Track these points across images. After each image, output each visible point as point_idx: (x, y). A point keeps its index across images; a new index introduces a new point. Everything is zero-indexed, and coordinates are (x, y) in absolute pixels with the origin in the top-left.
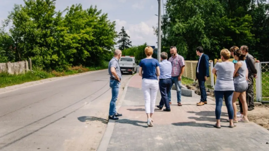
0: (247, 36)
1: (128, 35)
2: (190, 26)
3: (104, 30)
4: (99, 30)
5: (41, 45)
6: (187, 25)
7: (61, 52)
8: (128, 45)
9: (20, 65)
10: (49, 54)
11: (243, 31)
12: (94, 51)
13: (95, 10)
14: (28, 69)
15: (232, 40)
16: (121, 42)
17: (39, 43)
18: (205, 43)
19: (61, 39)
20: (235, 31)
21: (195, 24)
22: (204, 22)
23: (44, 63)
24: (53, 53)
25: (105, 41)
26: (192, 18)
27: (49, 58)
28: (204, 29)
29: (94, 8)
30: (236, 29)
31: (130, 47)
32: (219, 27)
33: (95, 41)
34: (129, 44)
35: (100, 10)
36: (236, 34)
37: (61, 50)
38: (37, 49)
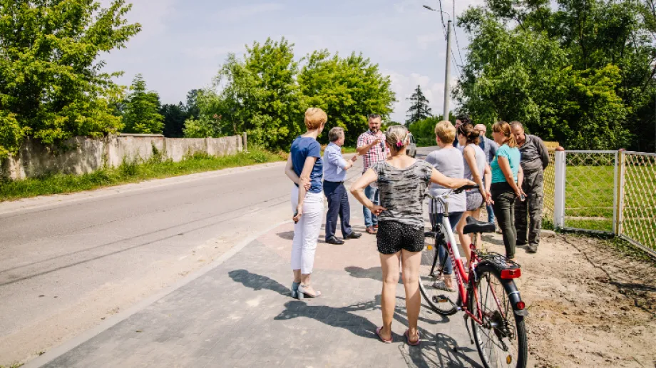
0: (609, 102)
1: (427, 98)
2: (504, 83)
3: (371, 89)
4: (361, 89)
5: (264, 112)
6: (499, 81)
7: (295, 123)
8: (425, 114)
9: (228, 143)
10: (276, 126)
11: (601, 92)
12: (354, 122)
13: (359, 60)
14: (240, 148)
15: (579, 107)
16: (415, 108)
17: (262, 109)
18: (532, 113)
19: (294, 104)
20: (585, 91)
21: (512, 80)
22: (528, 77)
23: (268, 139)
24: (282, 125)
25: (372, 107)
26: (508, 70)
27: (275, 131)
28: (531, 88)
29: (357, 56)
30: (587, 88)
31: (428, 116)
32: (557, 85)
33: (356, 106)
34: (427, 113)
35: (367, 58)
36: (588, 97)
37: (295, 120)
38: (257, 119)
